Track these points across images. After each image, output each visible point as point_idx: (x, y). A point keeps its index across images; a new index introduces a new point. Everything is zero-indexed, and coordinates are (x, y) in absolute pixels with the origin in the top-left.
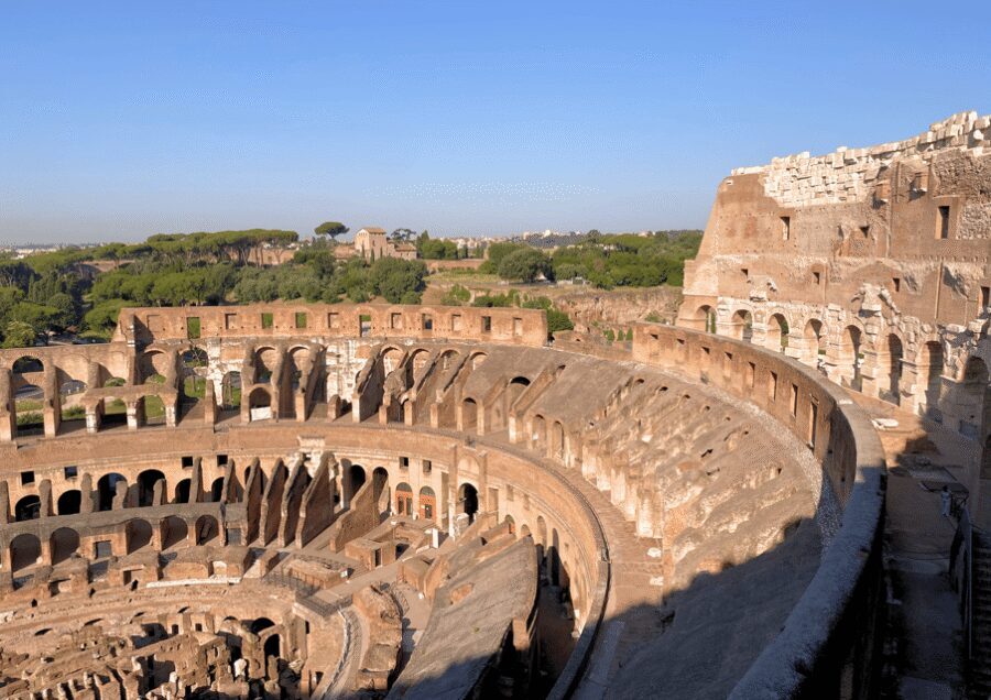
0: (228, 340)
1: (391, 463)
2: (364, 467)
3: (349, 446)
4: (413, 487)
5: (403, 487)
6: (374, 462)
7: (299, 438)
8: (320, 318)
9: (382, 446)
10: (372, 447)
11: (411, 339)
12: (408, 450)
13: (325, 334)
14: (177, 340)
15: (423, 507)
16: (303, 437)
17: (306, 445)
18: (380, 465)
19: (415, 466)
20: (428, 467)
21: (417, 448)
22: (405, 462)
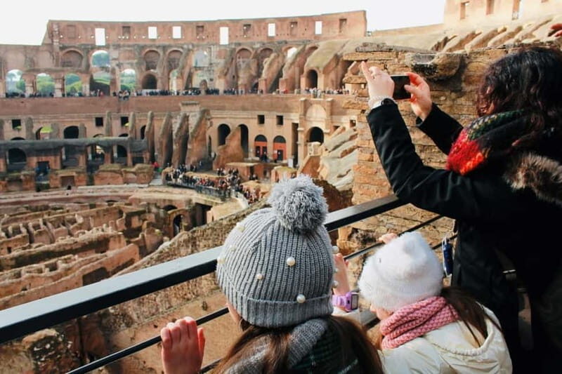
0: (124, 46)
1: (251, 120)
2: (229, 125)
3: (218, 110)
4: (267, 137)
5: (261, 138)
6: (238, 120)
7: (180, 105)
8: (190, 29)
9: (244, 109)
10: (236, 110)
11: (258, 43)
12: (264, 110)
13: (193, 42)
14: (88, 45)
15: (276, 152)
16: (183, 104)
17: (185, 110)
18: (242, 123)
19: (271, 121)
20: (280, 120)
21: (271, 108)
22: (261, 120)
